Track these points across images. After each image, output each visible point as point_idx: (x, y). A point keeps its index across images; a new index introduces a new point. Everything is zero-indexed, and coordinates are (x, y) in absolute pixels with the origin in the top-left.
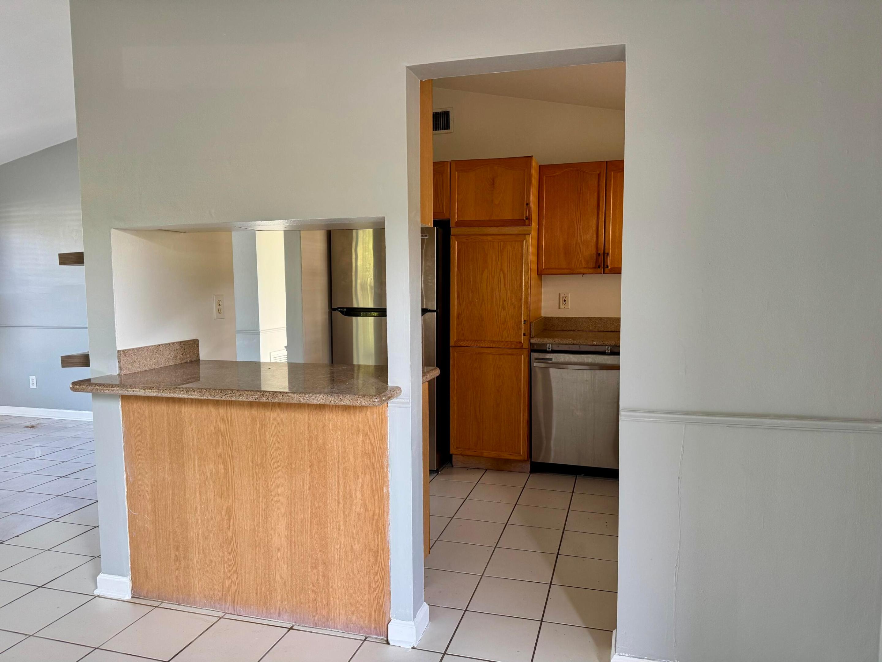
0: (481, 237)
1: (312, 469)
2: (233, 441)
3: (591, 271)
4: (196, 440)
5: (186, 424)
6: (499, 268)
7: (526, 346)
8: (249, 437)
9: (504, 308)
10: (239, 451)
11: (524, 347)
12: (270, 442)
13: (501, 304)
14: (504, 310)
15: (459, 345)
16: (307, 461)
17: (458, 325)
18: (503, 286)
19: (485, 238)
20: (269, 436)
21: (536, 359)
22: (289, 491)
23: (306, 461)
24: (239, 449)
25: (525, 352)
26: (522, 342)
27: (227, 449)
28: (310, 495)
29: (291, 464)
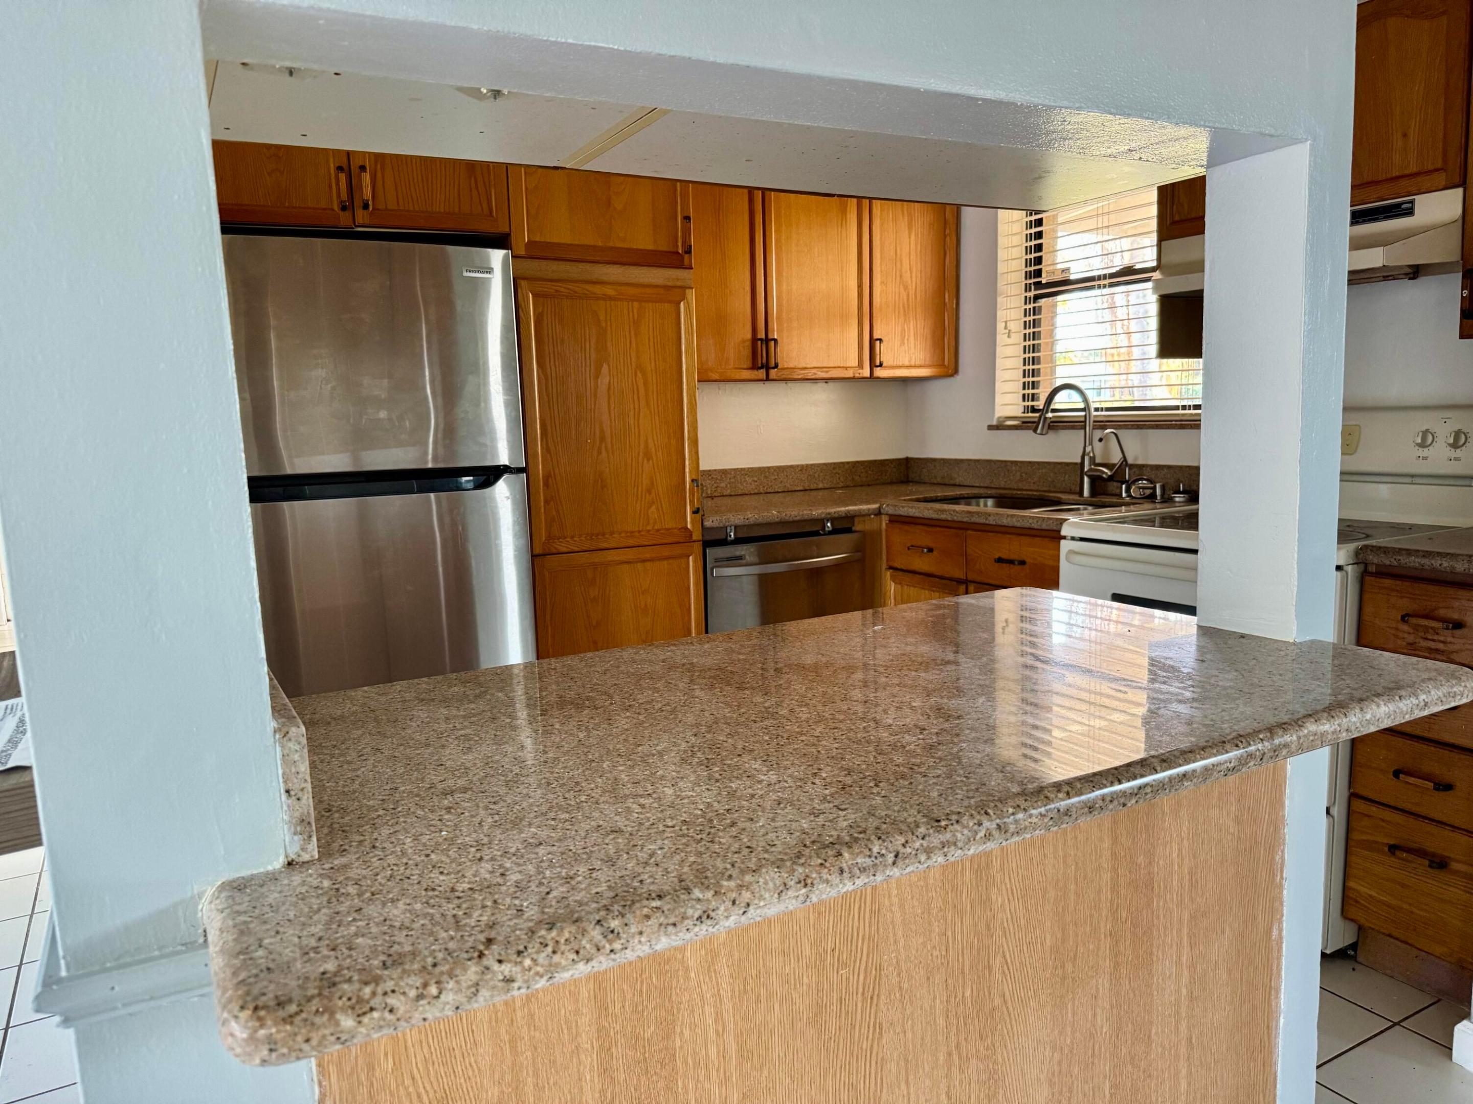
0: (590, 287)
1: (1116, 956)
2: (880, 969)
3: (746, 374)
4: (736, 1024)
5: (688, 978)
6: (634, 364)
7: (697, 535)
8: (937, 929)
9: (648, 456)
10: (901, 995)
11: (694, 538)
12: (1002, 919)
13: (642, 446)
14: (648, 460)
15: (555, 551)
16: (1105, 936)
17: (547, 502)
18: (643, 402)
19: (598, 290)
20: (1000, 900)
21: (716, 560)
22: (1055, 1054)
23: (1103, 936)
24: (901, 989)
25: (698, 547)
26: (689, 526)
27: (859, 1005)
28: (1111, 1037)
29: (1063, 966)
